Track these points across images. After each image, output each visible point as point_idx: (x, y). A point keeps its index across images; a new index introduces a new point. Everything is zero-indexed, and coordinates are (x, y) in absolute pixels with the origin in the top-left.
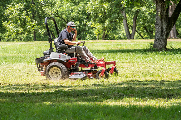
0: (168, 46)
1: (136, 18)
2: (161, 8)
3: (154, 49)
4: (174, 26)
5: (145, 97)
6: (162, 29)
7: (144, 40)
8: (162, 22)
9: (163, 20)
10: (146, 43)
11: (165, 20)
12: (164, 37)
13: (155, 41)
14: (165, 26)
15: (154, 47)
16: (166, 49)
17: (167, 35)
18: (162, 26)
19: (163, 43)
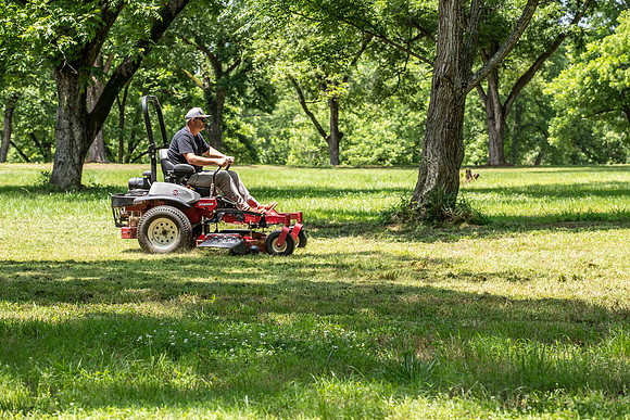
0: (85, 181)
1: (12, 114)
2: (70, 91)
3: (52, 186)
4: (100, 133)
5: (26, 300)
6: (72, 140)
7: (30, 166)
8: (71, 124)
9: (73, 119)
10: (35, 173)
11: (78, 119)
12: (77, 159)
13: (55, 168)
14: (77, 134)
15: (52, 181)
16: (81, 188)
17: (83, 154)
18: (72, 134)
19: (75, 172)
